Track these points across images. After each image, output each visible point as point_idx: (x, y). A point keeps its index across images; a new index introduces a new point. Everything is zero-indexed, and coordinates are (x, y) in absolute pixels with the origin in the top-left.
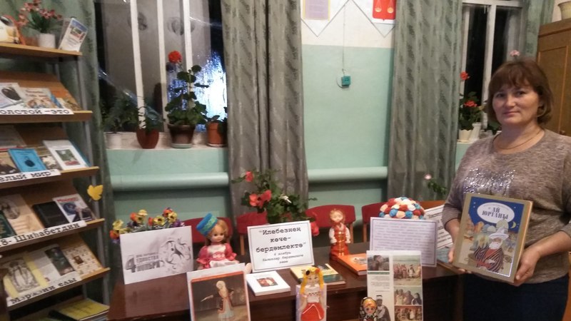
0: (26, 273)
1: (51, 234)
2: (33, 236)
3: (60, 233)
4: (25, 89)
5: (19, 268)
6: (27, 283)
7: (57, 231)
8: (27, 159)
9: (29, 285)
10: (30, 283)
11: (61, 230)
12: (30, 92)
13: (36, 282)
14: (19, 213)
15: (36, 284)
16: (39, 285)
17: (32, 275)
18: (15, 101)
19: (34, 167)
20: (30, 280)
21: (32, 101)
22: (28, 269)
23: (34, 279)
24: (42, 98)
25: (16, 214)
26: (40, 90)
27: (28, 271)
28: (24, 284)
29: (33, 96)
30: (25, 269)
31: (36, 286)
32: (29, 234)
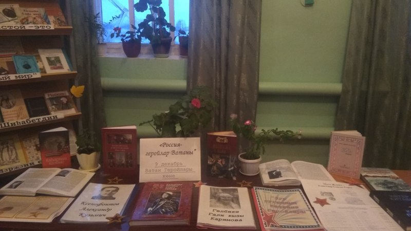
0: (12, 151)
1: (32, 123)
2: (16, 124)
3: (39, 123)
4: (23, 9)
5: (8, 147)
6: (10, 159)
7: (37, 121)
8: (26, 63)
9: (11, 160)
10: (13, 160)
11: (41, 120)
12: (27, 11)
13: (17, 159)
14: (14, 105)
15: (17, 161)
16: (19, 162)
17: (16, 153)
18: (10, 19)
19: (30, 69)
20: (13, 157)
21: (25, 18)
22: (15, 148)
23: (17, 156)
24: (34, 16)
25: (12, 105)
26: (36, 9)
27: (14, 150)
28: (8, 160)
29: (28, 14)
30: (12, 147)
31: (16, 163)
32: (13, 122)
